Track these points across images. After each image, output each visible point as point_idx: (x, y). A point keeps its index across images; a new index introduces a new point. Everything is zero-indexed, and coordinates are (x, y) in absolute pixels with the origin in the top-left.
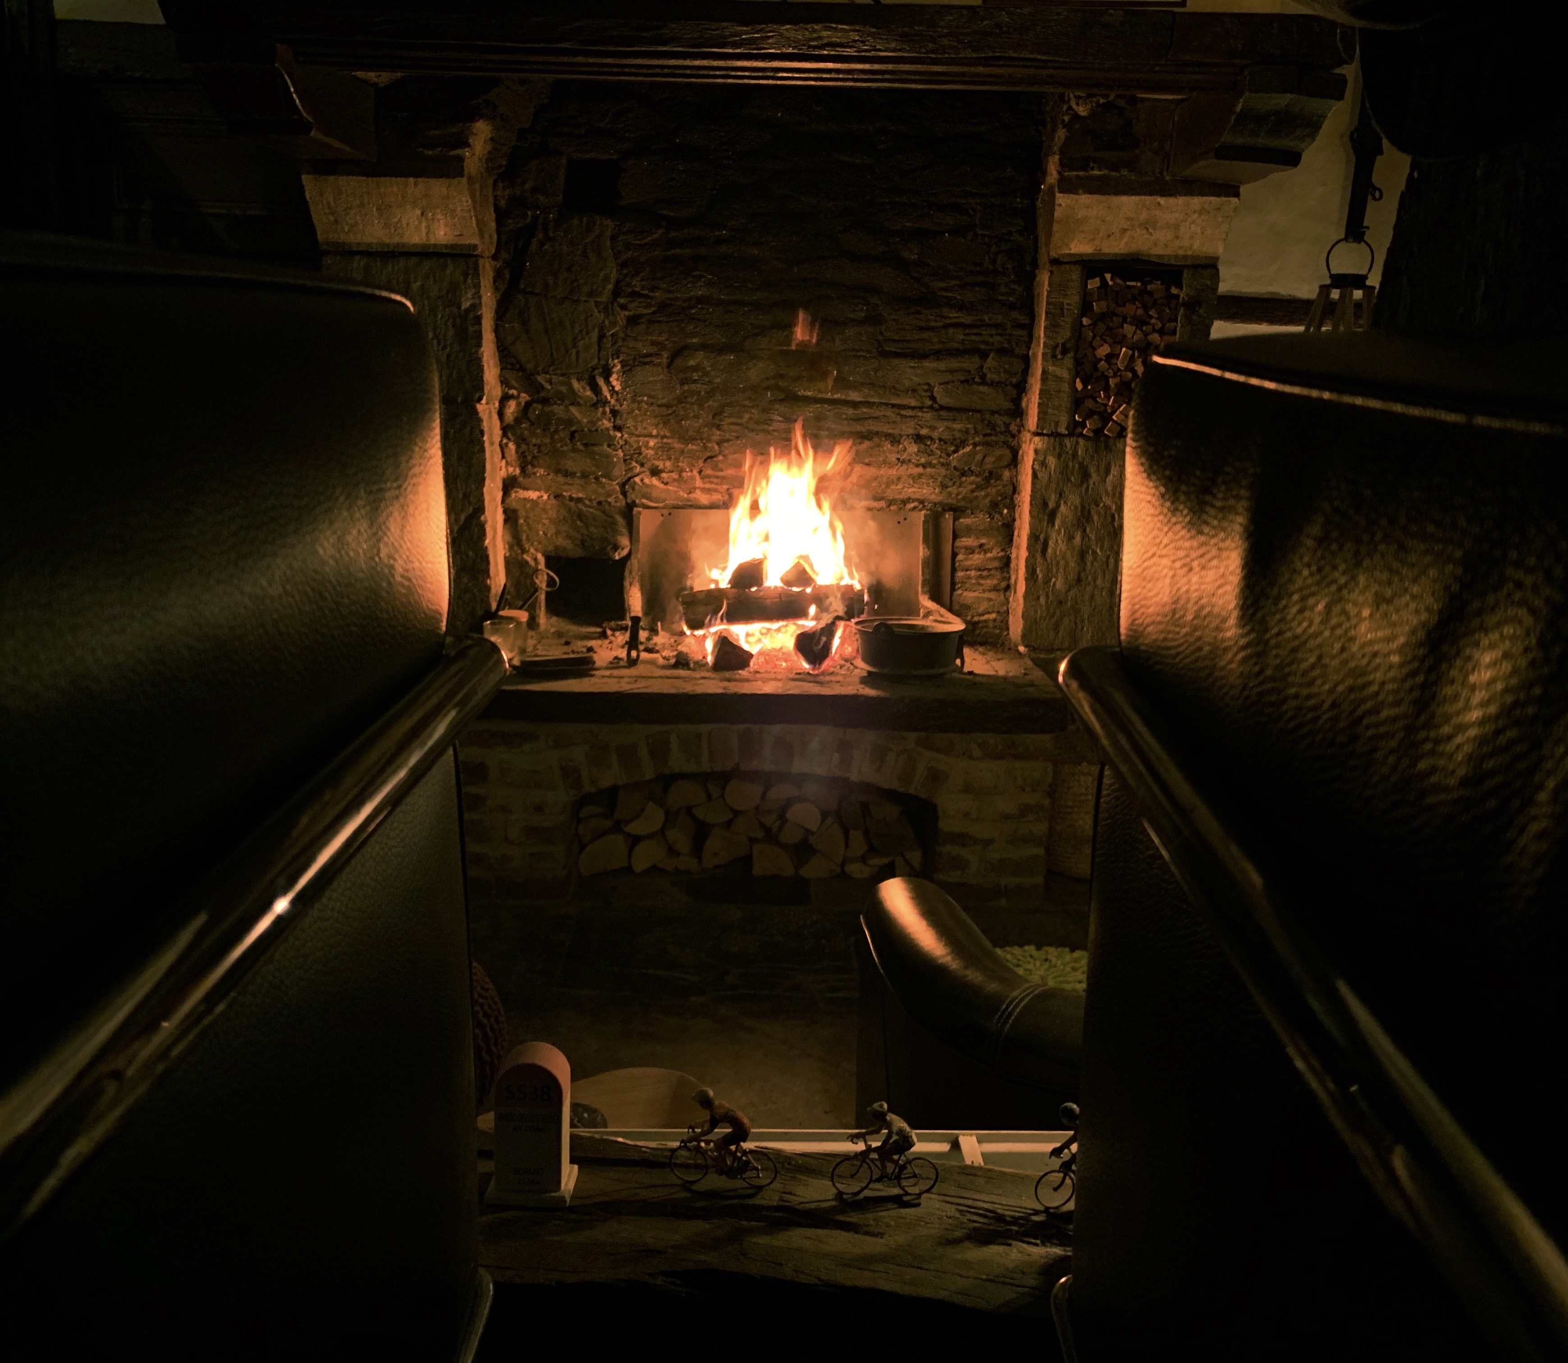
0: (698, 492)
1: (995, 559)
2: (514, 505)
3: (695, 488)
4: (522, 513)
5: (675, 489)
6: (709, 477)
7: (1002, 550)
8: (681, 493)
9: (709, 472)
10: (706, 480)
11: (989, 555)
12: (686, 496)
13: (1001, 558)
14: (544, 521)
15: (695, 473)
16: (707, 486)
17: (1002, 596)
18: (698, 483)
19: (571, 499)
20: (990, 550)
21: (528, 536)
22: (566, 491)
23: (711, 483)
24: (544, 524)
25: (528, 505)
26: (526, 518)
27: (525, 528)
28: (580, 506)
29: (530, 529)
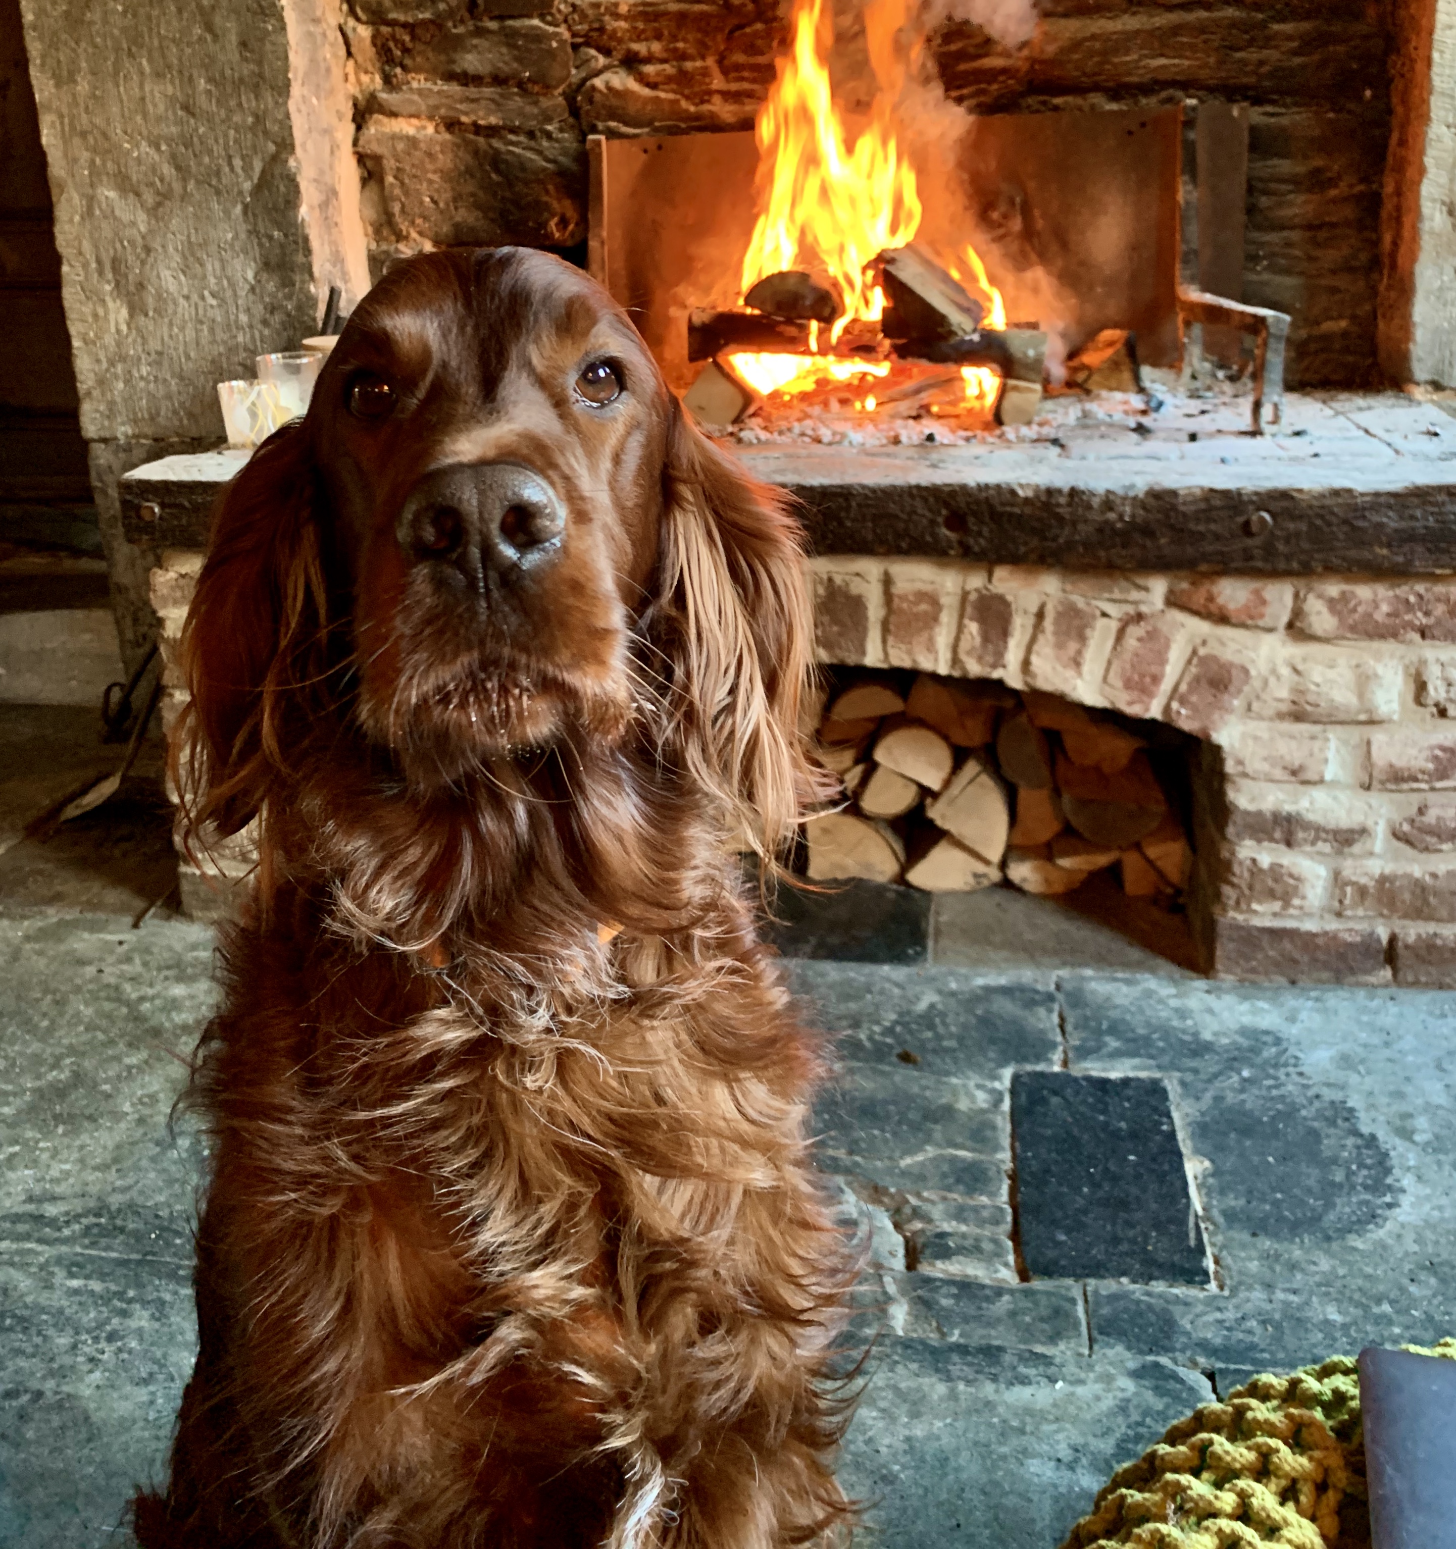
0: (717, 99)
1: (1346, 199)
2: (375, 148)
3: (710, 93)
4: (389, 164)
5: (671, 96)
6: (738, 67)
7: (1362, 180)
8: (684, 104)
9: (739, 58)
10: (733, 75)
11: (1333, 192)
12: (692, 109)
13: (1358, 198)
14: (430, 176)
15: (710, 62)
16: (734, 87)
17: (1361, 284)
18: (718, 82)
19: (477, 129)
20: (1332, 182)
21: (403, 206)
22: (466, 114)
23: (742, 79)
24: (431, 182)
25: (400, 146)
26: (399, 174)
27: (397, 191)
28: (496, 143)
29: (407, 193)
